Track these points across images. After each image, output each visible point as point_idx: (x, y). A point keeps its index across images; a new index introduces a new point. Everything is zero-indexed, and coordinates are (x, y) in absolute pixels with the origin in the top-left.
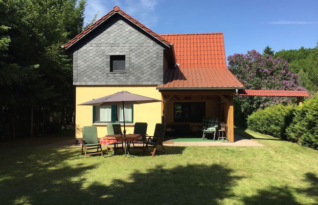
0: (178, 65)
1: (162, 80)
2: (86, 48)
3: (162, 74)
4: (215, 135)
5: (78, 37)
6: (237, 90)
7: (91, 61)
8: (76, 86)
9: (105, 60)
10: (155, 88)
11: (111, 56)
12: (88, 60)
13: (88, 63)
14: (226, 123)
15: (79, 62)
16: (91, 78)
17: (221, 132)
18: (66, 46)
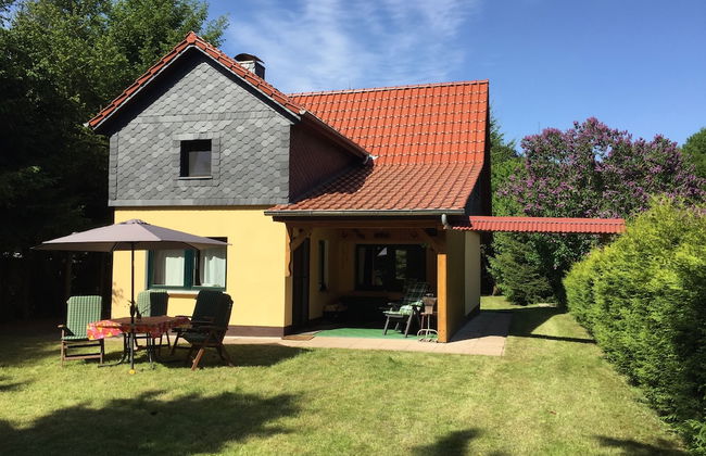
0: (374, 158)
1: (287, 194)
2: (133, 127)
3: (287, 179)
4: (409, 322)
5: (116, 104)
6: (444, 217)
7: (144, 155)
8: (114, 209)
9: (171, 151)
10: (262, 212)
11: (182, 142)
12: (138, 151)
13: (138, 159)
14: (436, 296)
15: (120, 156)
16: (142, 191)
17: (426, 317)
18: (92, 124)
